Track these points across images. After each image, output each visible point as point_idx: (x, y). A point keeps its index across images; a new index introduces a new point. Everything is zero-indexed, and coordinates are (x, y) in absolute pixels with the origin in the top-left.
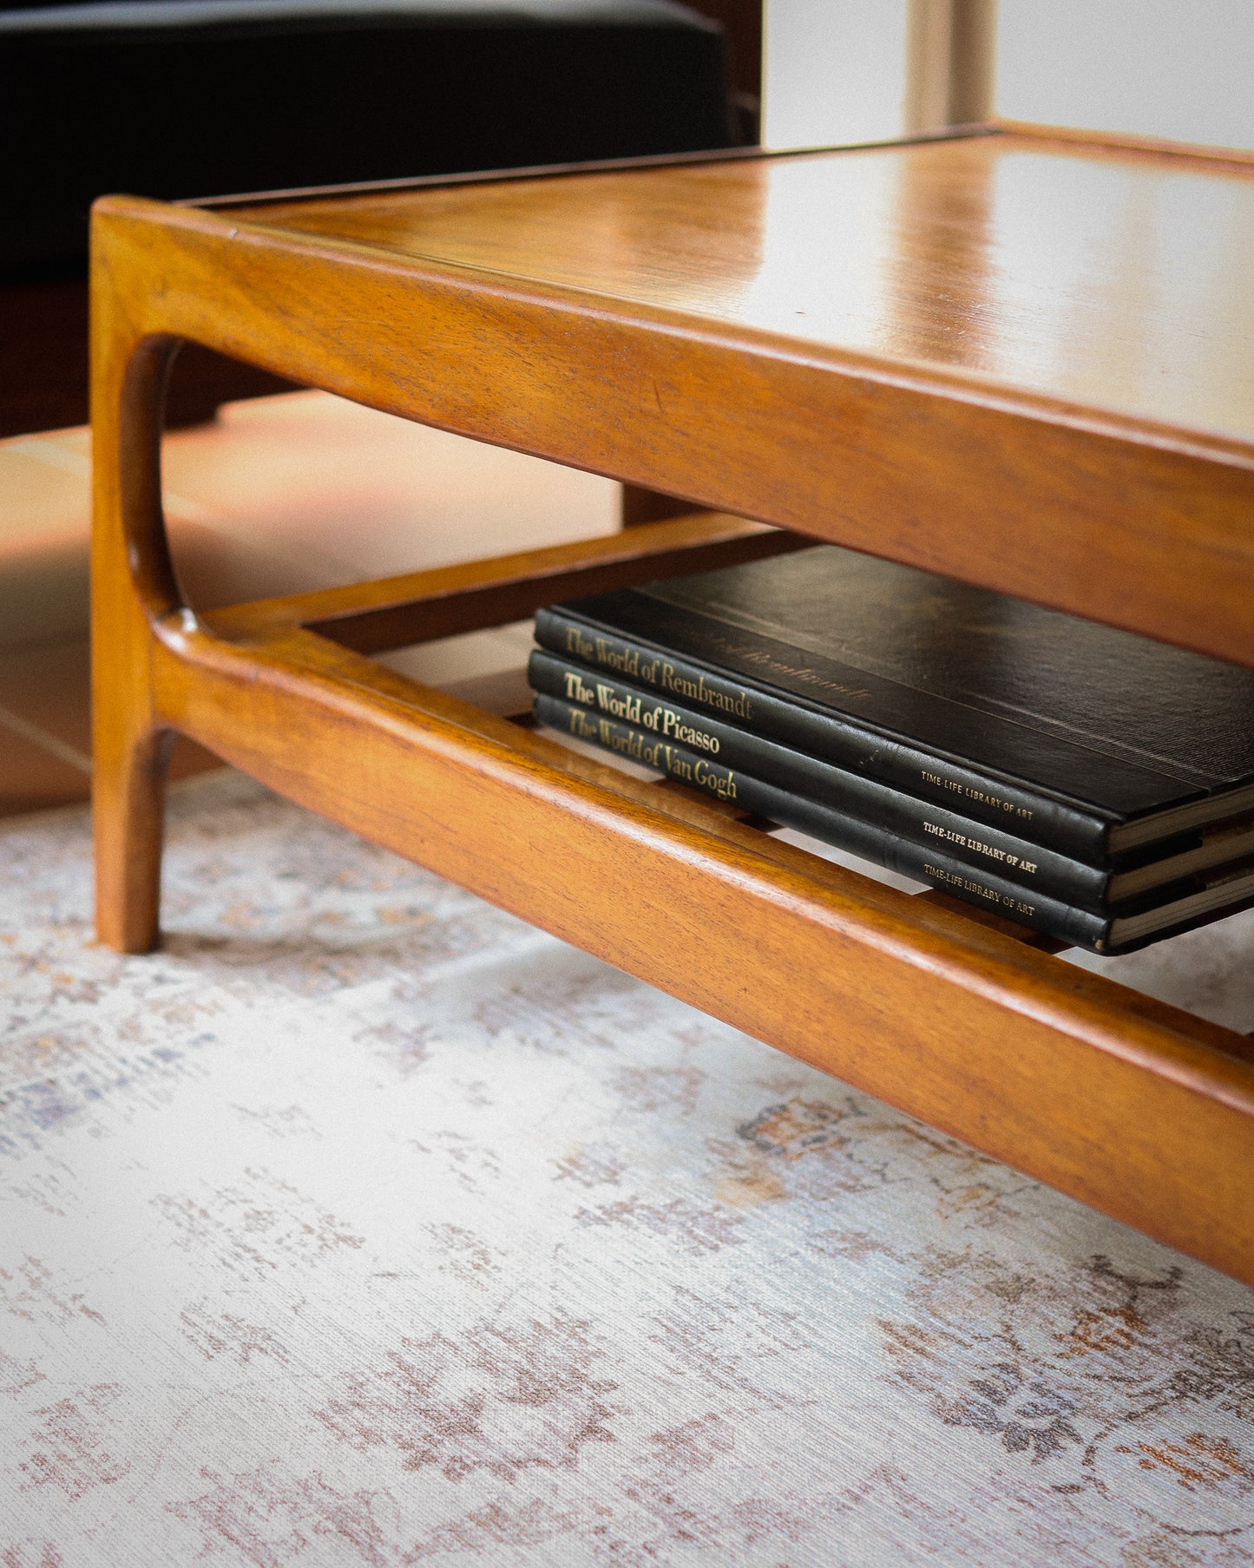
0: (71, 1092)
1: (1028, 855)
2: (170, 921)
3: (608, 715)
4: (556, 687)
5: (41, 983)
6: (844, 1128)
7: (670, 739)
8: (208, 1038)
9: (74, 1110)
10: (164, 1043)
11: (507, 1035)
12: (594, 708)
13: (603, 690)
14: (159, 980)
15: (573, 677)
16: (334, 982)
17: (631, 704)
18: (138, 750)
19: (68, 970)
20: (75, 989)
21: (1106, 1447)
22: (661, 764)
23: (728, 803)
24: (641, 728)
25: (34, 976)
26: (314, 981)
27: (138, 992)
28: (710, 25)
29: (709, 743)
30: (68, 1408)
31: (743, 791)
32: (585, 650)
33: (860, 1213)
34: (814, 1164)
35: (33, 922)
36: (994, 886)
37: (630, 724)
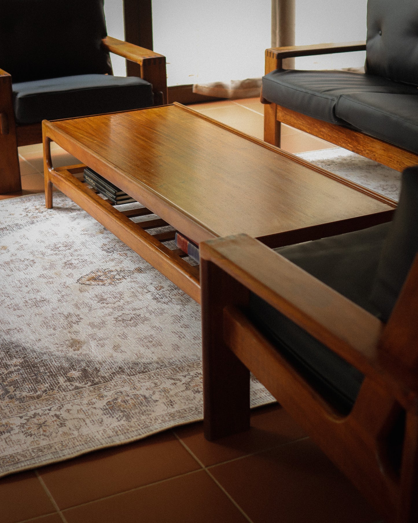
0: (35, 221)
2: (54, 205)
5: (37, 211)
7: (92, 184)
8: (53, 217)
9: (35, 223)
10: (48, 217)
11: (86, 219)
12: (88, 180)
13: (88, 178)
14: (51, 211)
15: (86, 177)
16: (70, 212)
17: (90, 180)
18: (48, 184)
19: (41, 210)
20: (41, 212)
25: (37, 210)
26: (68, 212)
27: (47, 213)
28: (149, 84)
30: (22, 245)
31: (97, 189)
32: (87, 174)
35: (39, 205)
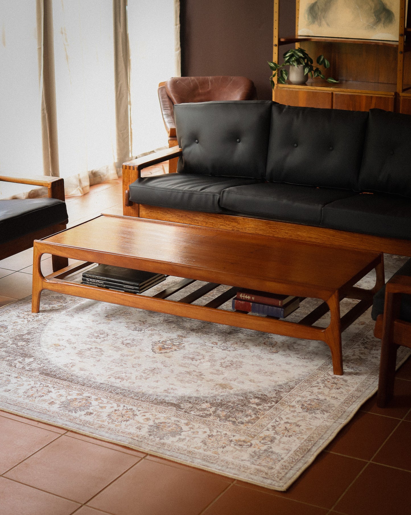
1: (133, 287)
2: (41, 309)
3: (91, 282)
4: (86, 280)
6: (114, 315)
7: (98, 283)
12: (90, 281)
15: (87, 279)
17: (94, 280)
21: (145, 330)
22: (97, 285)
23: (105, 288)
24: (95, 283)
29: (103, 283)
32: (88, 276)
33: (119, 320)
34: (113, 318)
36: (130, 290)
37: (94, 282)
